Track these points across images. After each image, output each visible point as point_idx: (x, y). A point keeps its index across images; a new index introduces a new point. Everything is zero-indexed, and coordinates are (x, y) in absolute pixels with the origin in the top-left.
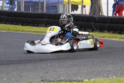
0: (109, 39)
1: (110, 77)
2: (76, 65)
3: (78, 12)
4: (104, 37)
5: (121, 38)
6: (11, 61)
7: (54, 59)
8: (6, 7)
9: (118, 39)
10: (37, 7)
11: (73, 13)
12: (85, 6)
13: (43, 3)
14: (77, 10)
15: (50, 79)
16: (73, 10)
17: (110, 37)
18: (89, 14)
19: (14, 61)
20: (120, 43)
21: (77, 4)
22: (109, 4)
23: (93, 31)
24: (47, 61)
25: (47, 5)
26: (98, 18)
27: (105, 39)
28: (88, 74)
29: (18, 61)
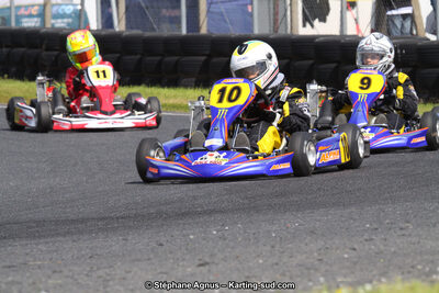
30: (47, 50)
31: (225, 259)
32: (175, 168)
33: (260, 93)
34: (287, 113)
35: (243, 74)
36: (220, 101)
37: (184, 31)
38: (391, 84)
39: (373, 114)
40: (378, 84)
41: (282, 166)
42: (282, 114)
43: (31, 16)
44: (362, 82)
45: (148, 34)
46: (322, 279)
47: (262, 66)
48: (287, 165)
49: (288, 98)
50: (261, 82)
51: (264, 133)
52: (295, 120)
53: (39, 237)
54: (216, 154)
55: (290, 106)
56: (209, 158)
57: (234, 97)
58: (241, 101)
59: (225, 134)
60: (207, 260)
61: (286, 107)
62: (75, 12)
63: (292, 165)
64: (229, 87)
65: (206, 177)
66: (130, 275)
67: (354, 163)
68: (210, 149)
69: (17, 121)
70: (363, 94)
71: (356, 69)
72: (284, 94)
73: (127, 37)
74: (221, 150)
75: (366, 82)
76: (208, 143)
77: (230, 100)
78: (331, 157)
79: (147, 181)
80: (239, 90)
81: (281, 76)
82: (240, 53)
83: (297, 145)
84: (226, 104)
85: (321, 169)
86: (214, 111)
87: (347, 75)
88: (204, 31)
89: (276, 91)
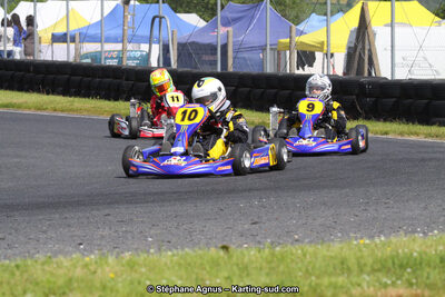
0: (400, 138)
1: (419, 232)
3: (315, 70)
4: (386, 133)
5: (429, 135)
6: (156, 194)
7: (266, 189)
8: (130, 58)
9: (421, 138)
10: (212, 58)
11: (300, 72)
12: (332, 55)
13: (225, 47)
14: (311, 65)
15: (266, 238)
16: (301, 64)
17: (401, 134)
18: (344, 74)
19: (163, 193)
20: (428, 147)
21: (312, 49)
22: (396, 48)
24: (247, 193)
25: (236, 51)
26: (369, 84)
27: (389, 136)
28: (360, 225)
29: (175, 193)
30: (127, 80)
31: (268, 220)
32: (149, 167)
33: (212, 116)
34: (232, 129)
35: (201, 101)
36: (183, 120)
37: (219, 70)
38: (328, 109)
39: (315, 129)
40: (319, 108)
41: (225, 168)
42: (228, 129)
43: (112, 58)
44: (308, 106)
45: (195, 71)
46: (339, 235)
47: (214, 96)
48: (229, 167)
49: (232, 119)
50: (213, 107)
51: (214, 144)
52: (237, 134)
53: (137, 203)
54: (179, 158)
55: (234, 124)
56: (174, 161)
57: (192, 117)
58: (197, 120)
59: (185, 144)
60: (256, 220)
61: (231, 125)
62: (141, 56)
63: (233, 167)
64: (189, 110)
65: (171, 174)
66: (205, 229)
67: (279, 166)
68: (175, 154)
69: (116, 131)
70: (309, 115)
71: (305, 97)
72: (229, 116)
73: (181, 73)
74: (182, 155)
75: (311, 107)
76: (173, 150)
77: (190, 119)
78: (263, 161)
79: (129, 176)
80: (196, 111)
81: (228, 103)
82: (199, 86)
83: (238, 152)
84: (187, 122)
85: (254, 170)
86: (178, 127)
87: (298, 102)
88: (231, 69)
89: (223, 113)
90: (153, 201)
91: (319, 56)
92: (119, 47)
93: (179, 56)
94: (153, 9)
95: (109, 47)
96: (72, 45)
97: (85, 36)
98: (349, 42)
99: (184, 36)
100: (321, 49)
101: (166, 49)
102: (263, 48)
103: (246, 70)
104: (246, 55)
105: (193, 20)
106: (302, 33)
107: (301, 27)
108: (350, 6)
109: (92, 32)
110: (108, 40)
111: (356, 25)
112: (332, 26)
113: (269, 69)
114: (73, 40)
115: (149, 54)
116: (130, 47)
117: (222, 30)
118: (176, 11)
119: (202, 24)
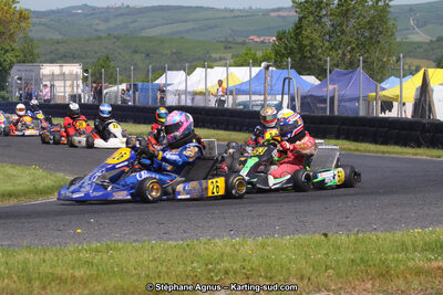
2: (395, 205)
3: (393, 114)
4: (439, 157)
10: (323, 106)
11: (383, 115)
12: (404, 104)
13: (332, 99)
14: (390, 111)
15: (354, 227)
16: (383, 110)
18: (412, 117)
23: (419, 145)
25: (340, 101)
26: (428, 124)
90: (283, 201)
91: (395, 104)
92: (262, 98)
93: (302, 104)
94: (285, 73)
95: (254, 98)
96: (231, 97)
97: (239, 91)
98: (416, 95)
99: (305, 91)
100: (397, 100)
101: (292, 99)
102: (358, 99)
103: (345, 115)
104: (347, 104)
105: (312, 80)
106: (384, 89)
107: (383, 85)
108: (417, 70)
109: (243, 88)
110: (254, 93)
111: (420, 84)
112: (404, 84)
113: (362, 113)
114: (231, 94)
115: (281, 102)
116: (269, 98)
117: (331, 87)
118: (300, 73)
119: (317, 82)
